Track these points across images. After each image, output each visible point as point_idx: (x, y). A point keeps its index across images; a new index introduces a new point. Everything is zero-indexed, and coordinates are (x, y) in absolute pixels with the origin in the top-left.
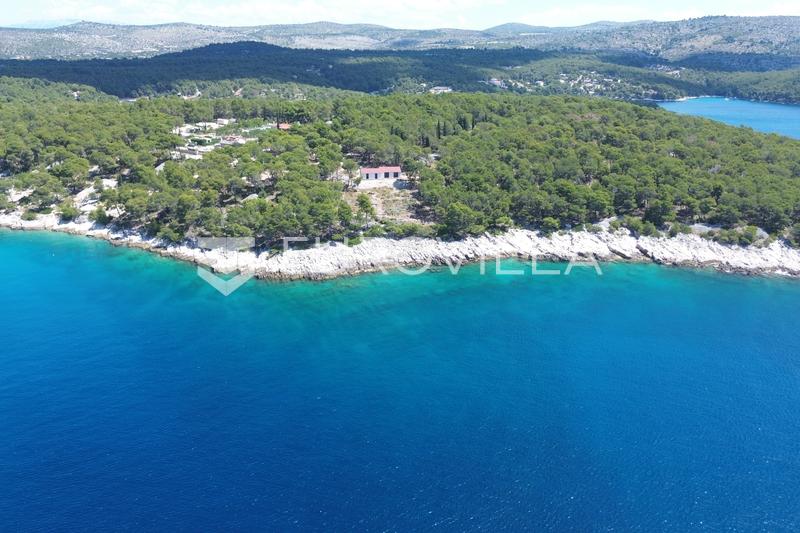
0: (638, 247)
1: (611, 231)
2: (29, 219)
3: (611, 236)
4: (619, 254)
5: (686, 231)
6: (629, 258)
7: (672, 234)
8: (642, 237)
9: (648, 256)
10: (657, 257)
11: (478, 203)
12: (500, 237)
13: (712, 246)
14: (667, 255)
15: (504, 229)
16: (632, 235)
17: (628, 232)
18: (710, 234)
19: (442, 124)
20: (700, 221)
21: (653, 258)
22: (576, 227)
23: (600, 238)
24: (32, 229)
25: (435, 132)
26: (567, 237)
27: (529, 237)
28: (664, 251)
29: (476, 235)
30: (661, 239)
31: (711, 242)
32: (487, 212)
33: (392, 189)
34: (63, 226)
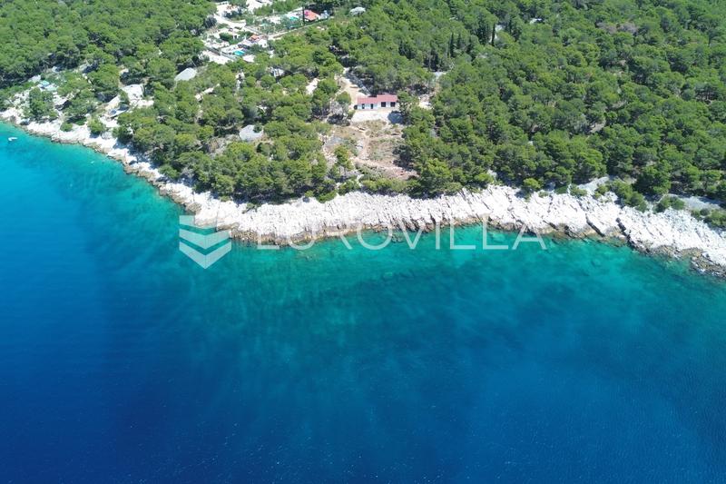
0: (618, 220)
1: (595, 197)
2: (67, 130)
3: (593, 203)
4: (594, 228)
5: (677, 206)
6: (603, 235)
7: (660, 209)
8: (626, 207)
9: (624, 234)
10: (633, 239)
11: (458, 158)
12: (476, 195)
13: (700, 229)
14: (645, 237)
15: (483, 185)
16: (618, 202)
17: (615, 198)
18: (704, 212)
19: (456, 35)
20: (699, 193)
21: (628, 237)
22: (560, 188)
23: (581, 205)
24: (68, 142)
25: (447, 46)
26: (547, 199)
27: (507, 195)
28: (644, 231)
29: (450, 194)
30: (646, 213)
31: (701, 223)
32: (467, 168)
33: (384, 123)
34: (93, 140)
